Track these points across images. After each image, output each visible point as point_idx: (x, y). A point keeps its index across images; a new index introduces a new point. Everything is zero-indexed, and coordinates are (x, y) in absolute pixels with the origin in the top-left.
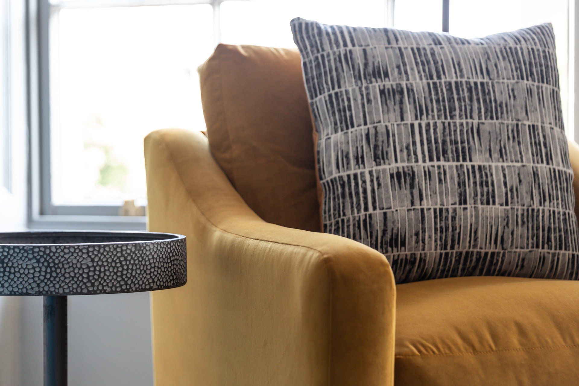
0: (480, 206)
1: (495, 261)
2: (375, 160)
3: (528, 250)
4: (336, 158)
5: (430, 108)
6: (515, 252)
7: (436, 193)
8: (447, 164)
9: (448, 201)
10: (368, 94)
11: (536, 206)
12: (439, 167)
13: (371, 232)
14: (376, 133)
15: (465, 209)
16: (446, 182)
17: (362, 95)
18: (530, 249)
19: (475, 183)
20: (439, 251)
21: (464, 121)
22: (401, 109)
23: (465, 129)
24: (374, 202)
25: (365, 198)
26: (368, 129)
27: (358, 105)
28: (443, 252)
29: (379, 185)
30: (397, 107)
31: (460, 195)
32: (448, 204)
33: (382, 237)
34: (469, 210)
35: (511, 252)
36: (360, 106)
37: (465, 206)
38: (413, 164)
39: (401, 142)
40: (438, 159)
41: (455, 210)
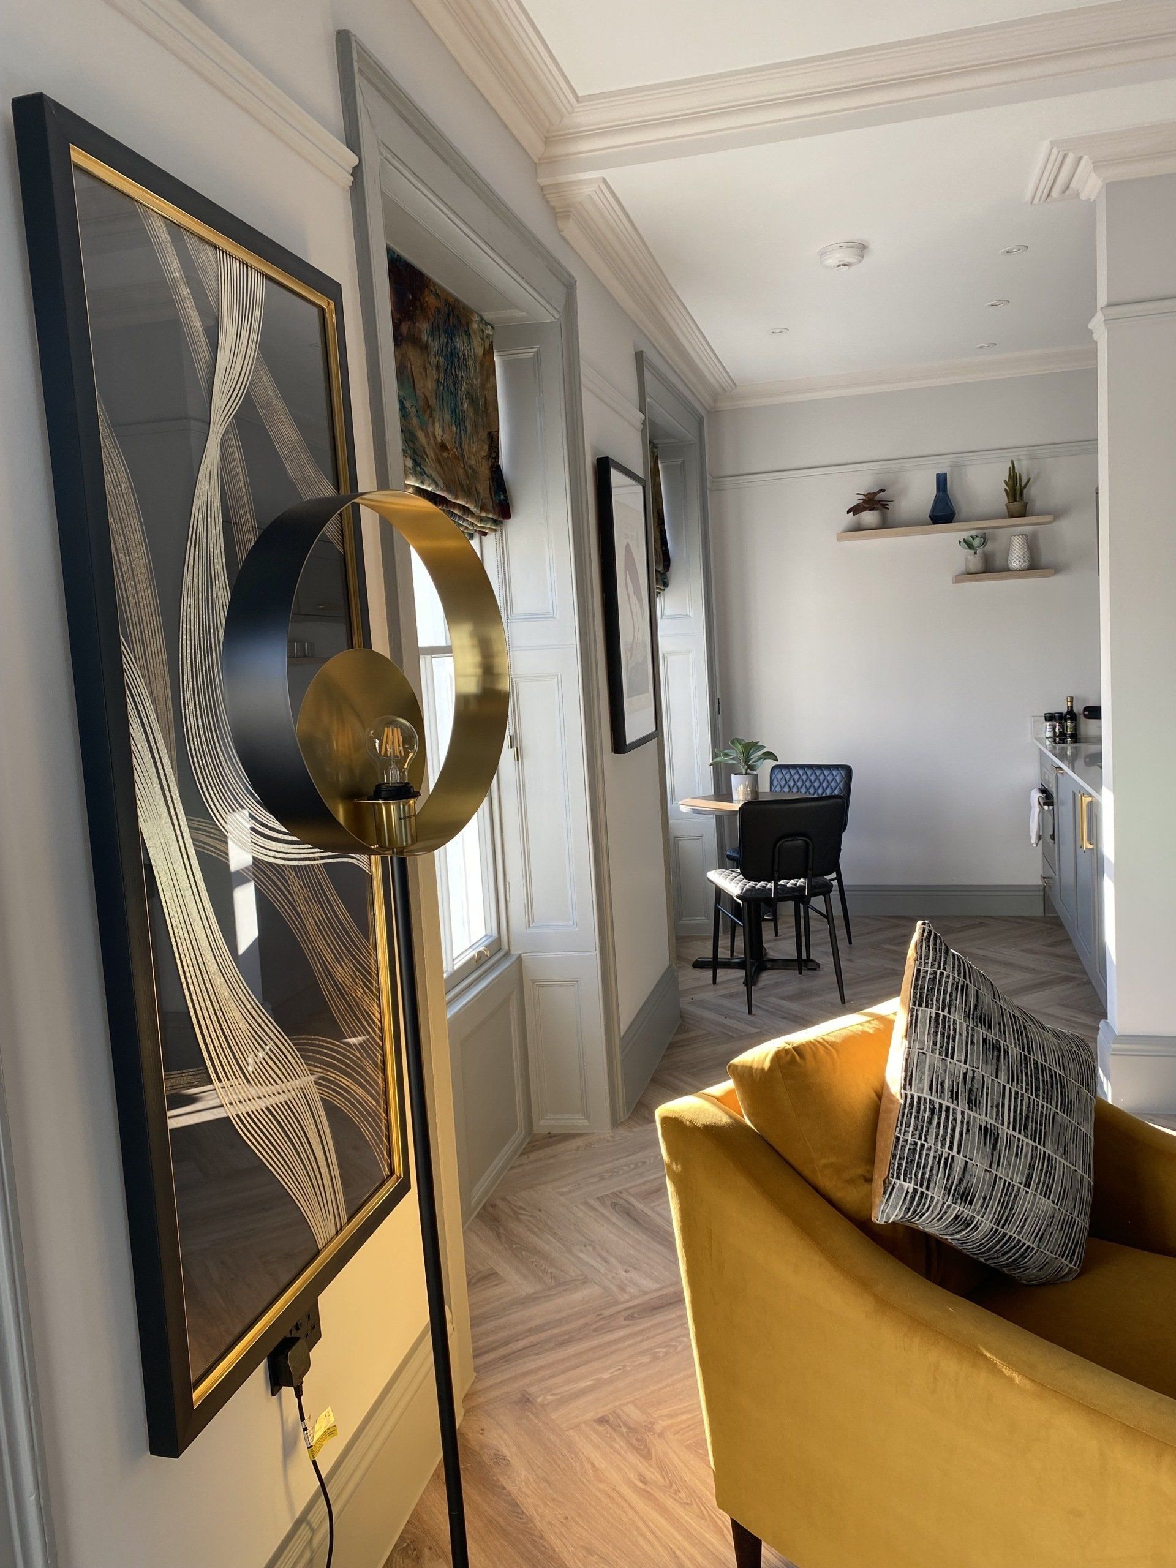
0: (1038, 1194)
1: (1026, 1254)
2: (968, 1103)
3: (1055, 1256)
4: (930, 1079)
5: (1020, 1078)
6: (1045, 1254)
7: (1010, 1165)
8: (1026, 1140)
9: (1016, 1179)
10: (973, 1035)
11: (1075, 1216)
12: (1019, 1140)
13: (949, 1175)
14: (973, 1077)
15: (1027, 1192)
16: (1021, 1158)
17: (968, 1033)
18: (1057, 1256)
19: (1042, 1170)
20: (992, 1225)
21: (1045, 1104)
22: (997, 1066)
23: (1045, 1113)
24: (960, 1145)
25: (952, 1137)
26: (967, 1069)
27: (962, 1040)
28: (995, 1227)
29: (968, 1130)
30: (994, 1062)
31: (1028, 1176)
32: (1015, 1182)
33: (957, 1185)
34: (1029, 1196)
35: (1042, 1252)
36: (964, 1043)
37: (1028, 1190)
38: (999, 1126)
39: (992, 1099)
40: (1020, 1132)
41: (1019, 1189)
